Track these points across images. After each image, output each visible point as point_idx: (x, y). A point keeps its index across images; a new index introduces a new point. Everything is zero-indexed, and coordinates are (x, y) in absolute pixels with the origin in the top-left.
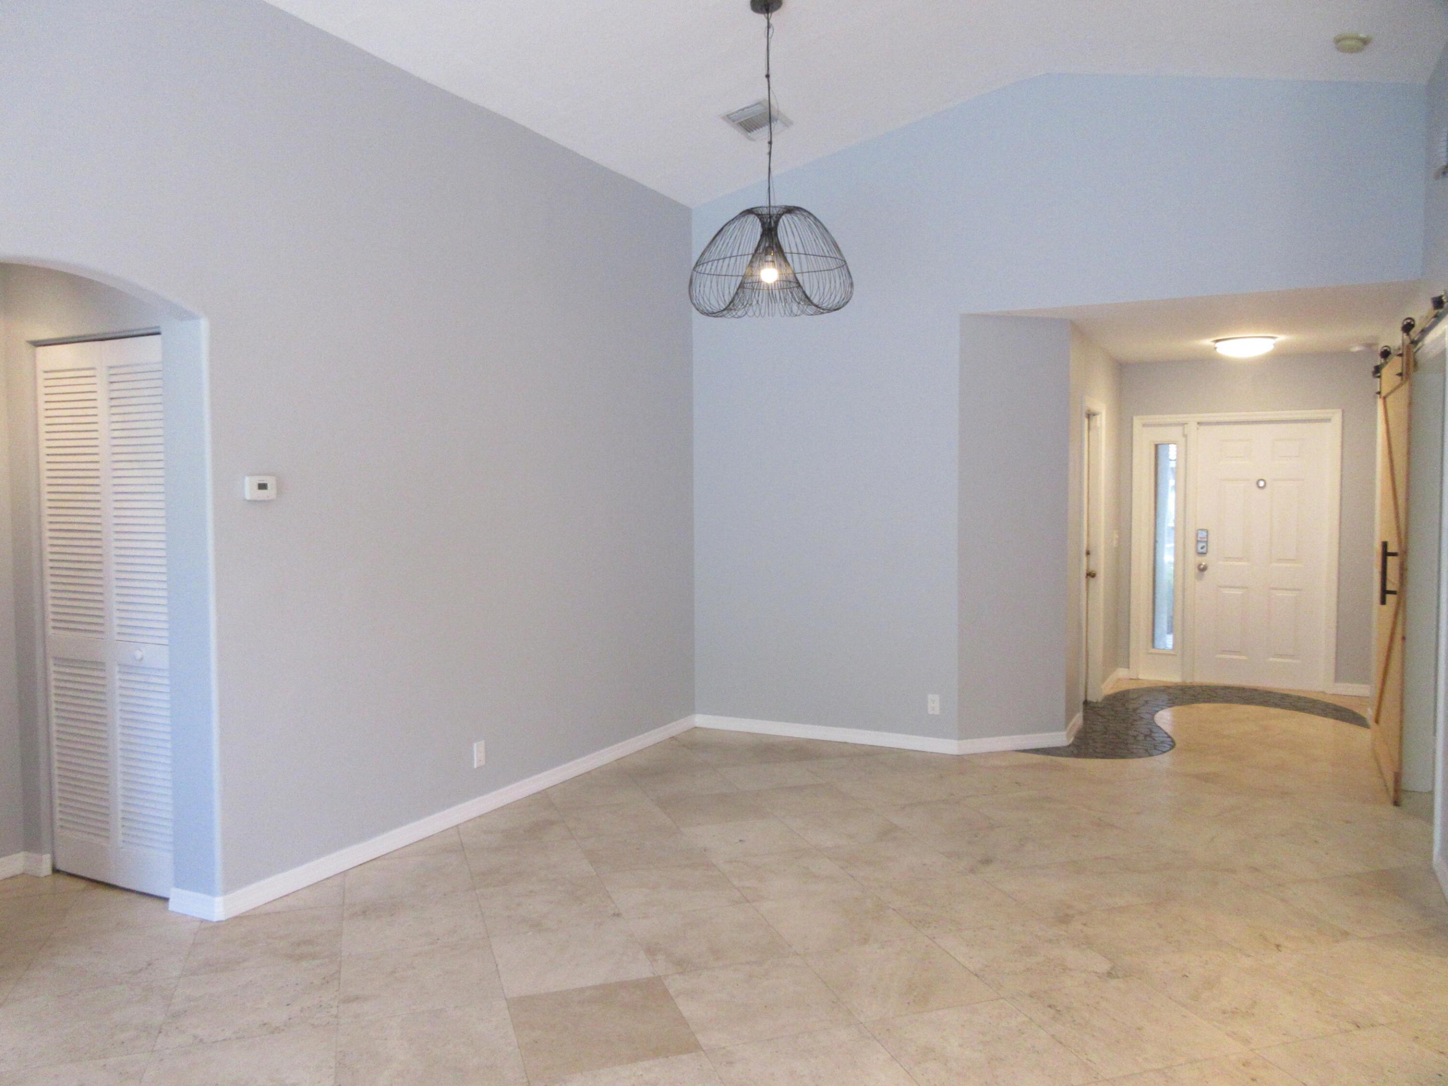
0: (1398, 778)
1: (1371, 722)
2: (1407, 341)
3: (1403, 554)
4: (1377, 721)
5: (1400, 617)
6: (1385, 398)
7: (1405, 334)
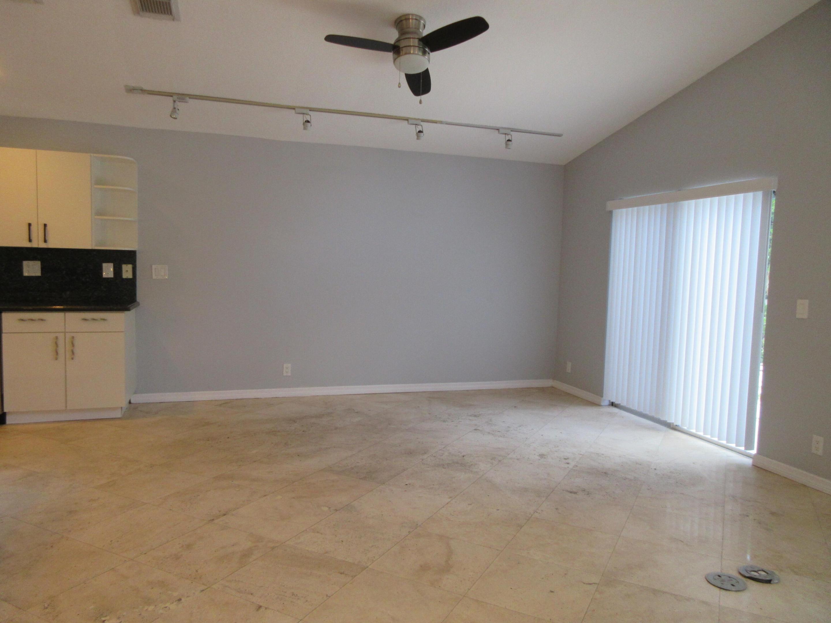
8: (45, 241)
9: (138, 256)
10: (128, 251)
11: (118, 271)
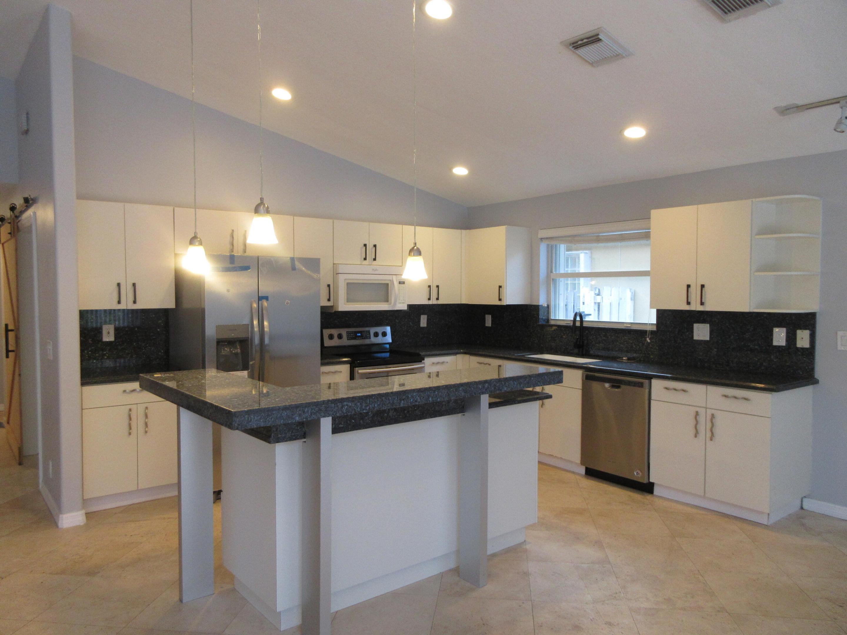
0: (20, 450)
1: (5, 424)
2: (13, 216)
3: (17, 330)
4: (8, 423)
5: (17, 364)
6: (3, 244)
7: (11, 212)
8: (702, 304)
9: (819, 318)
10: (805, 313)
11: (791, 338)
